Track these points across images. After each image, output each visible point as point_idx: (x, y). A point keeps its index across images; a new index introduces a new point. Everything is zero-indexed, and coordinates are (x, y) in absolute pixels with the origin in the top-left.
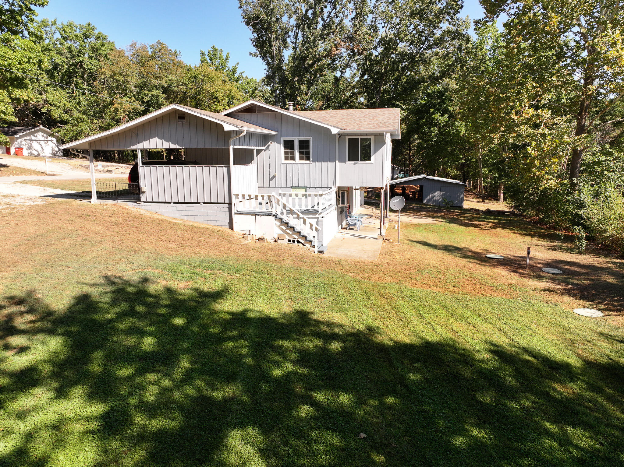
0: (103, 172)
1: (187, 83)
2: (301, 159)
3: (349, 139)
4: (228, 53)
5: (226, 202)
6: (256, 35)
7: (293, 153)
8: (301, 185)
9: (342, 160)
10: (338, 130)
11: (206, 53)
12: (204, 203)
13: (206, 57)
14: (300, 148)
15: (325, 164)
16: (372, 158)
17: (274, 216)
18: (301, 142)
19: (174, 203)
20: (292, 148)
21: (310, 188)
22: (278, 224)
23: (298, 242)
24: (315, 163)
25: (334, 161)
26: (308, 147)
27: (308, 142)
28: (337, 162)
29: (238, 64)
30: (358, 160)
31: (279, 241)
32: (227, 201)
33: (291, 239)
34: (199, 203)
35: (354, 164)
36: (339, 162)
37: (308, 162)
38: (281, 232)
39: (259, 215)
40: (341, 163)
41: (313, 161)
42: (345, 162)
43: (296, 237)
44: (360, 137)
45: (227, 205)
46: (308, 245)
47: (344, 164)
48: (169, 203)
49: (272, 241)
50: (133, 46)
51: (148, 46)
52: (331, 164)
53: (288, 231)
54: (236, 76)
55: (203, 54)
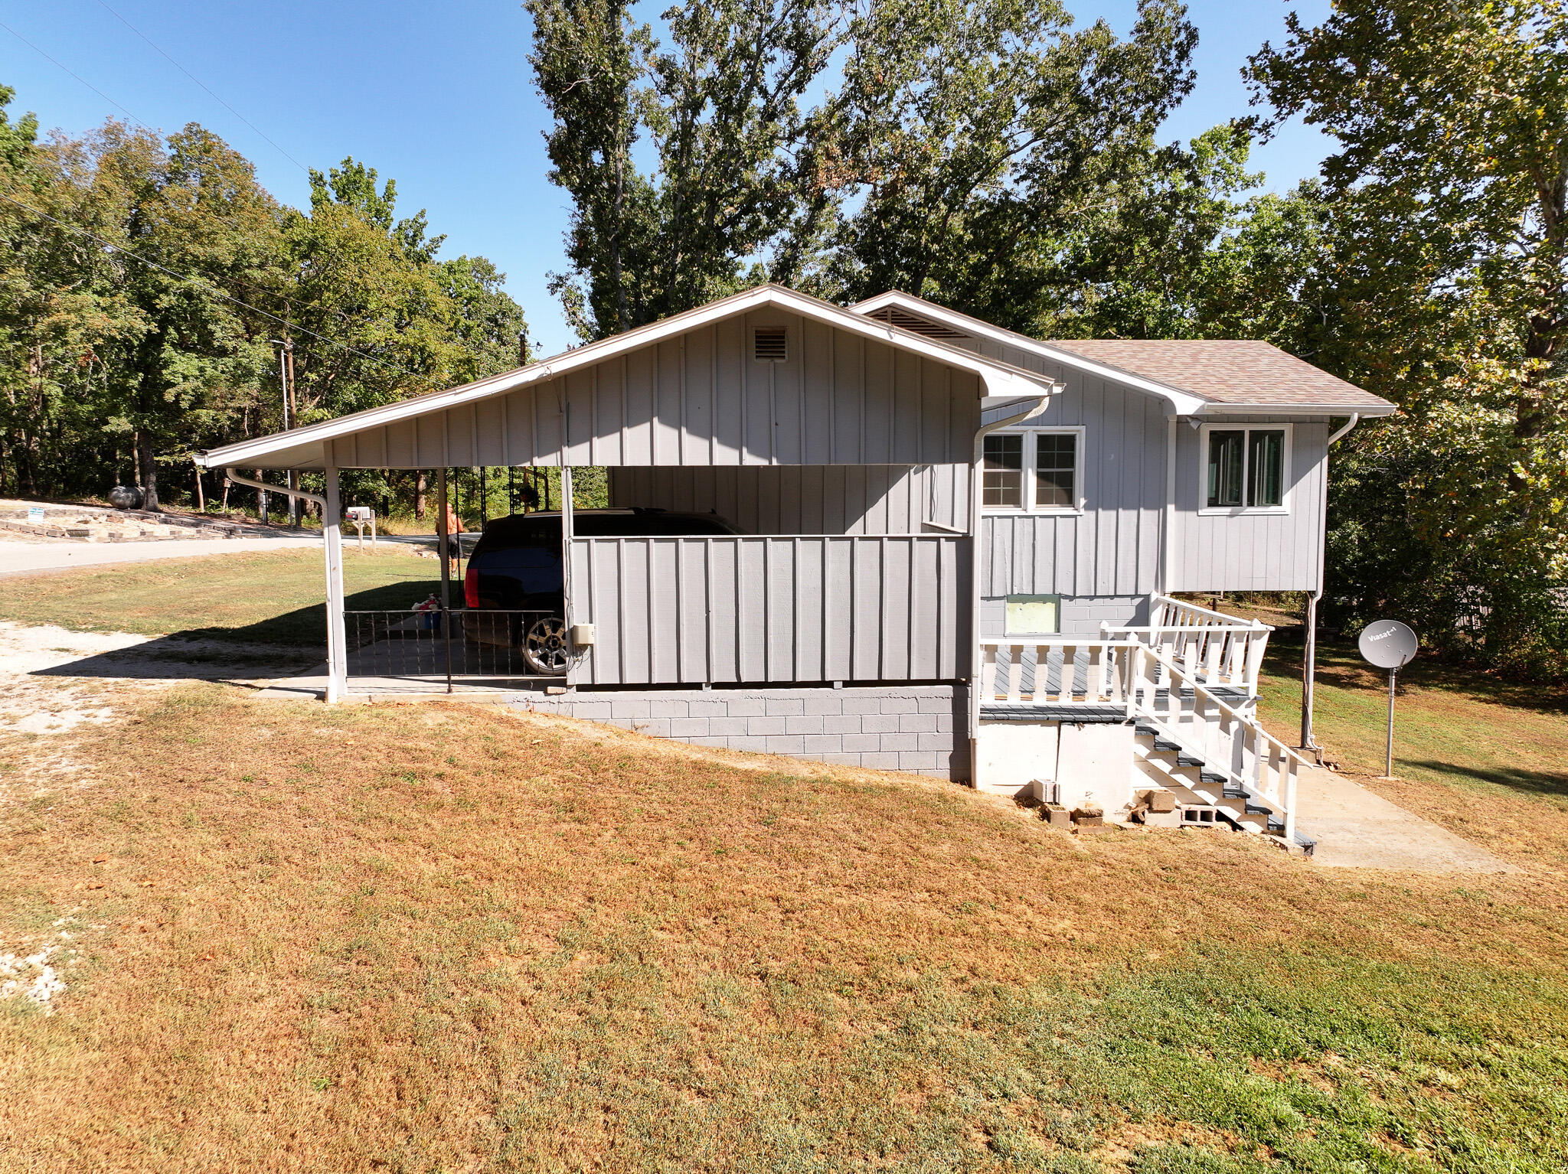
0: (52, 534)
1: (288, 257)
2: (1042, 499)
3: (1212, 433)
4: (393, 182)
5: (944, 676)
6: (562, 122)
7: (1015, 481)
8: (1043, 587)
9: (1187, 504)
10: (1200, 402)
11: (327, 178)
12: (849, 683)
13: (327, 188)
14: (1040, 464)
15: (1127, 516)
16: (1287, 498)
17: (1131, 722)
18: (1043, 441)
19: (717, 686)
20: (1016, 462)
21: (1072, 598)
22: (1144, 751)
23: (1221, 817)
24: (1092, 514)
25: (1159, 505)
26: (1070, 461)
27: (1069, 442)
28: (1171, 508)
29: (422, 214)
30: (1241, 505)
31: (1151, 819)
32: (948, 672)
33: (1199, 809)
34: (830, 684)
35: (1231, 516)
36: (1178, 508)
37: (1069, 511)
38: (1151, 785)
39: (1073, 722)
40: (1182, 513)
41: (1087, 507)
42: (1196, 509)
43: (1210, 799)
44: (1247, 428)
45: (948, 690)
46: (1252, 827)
47: (1192, 515)
48: (697, 686)
49: (1122, 820)
50: (112, 133)
51: (162, 138)
52: (1149, 517)
53: (1181, 778)
54: (420, 246)
55: (317, 180)
